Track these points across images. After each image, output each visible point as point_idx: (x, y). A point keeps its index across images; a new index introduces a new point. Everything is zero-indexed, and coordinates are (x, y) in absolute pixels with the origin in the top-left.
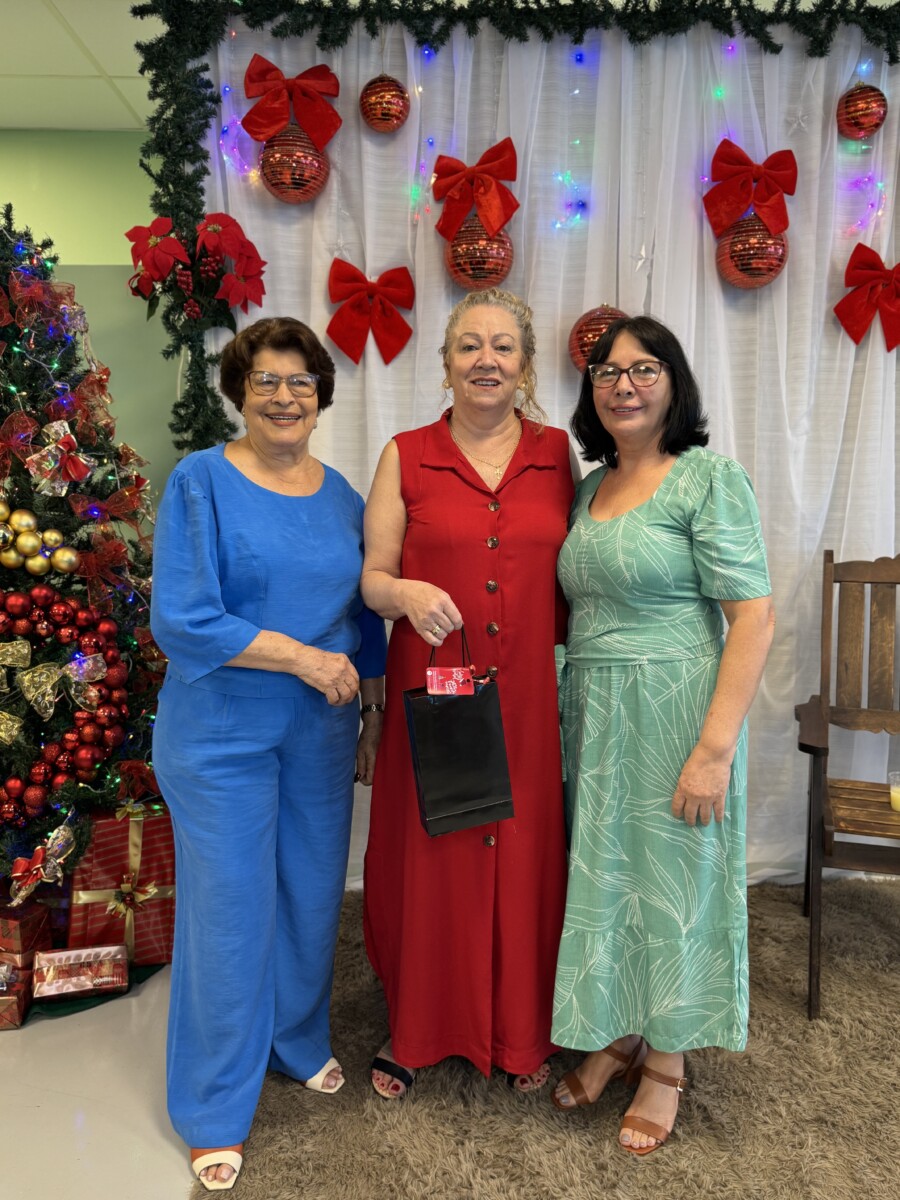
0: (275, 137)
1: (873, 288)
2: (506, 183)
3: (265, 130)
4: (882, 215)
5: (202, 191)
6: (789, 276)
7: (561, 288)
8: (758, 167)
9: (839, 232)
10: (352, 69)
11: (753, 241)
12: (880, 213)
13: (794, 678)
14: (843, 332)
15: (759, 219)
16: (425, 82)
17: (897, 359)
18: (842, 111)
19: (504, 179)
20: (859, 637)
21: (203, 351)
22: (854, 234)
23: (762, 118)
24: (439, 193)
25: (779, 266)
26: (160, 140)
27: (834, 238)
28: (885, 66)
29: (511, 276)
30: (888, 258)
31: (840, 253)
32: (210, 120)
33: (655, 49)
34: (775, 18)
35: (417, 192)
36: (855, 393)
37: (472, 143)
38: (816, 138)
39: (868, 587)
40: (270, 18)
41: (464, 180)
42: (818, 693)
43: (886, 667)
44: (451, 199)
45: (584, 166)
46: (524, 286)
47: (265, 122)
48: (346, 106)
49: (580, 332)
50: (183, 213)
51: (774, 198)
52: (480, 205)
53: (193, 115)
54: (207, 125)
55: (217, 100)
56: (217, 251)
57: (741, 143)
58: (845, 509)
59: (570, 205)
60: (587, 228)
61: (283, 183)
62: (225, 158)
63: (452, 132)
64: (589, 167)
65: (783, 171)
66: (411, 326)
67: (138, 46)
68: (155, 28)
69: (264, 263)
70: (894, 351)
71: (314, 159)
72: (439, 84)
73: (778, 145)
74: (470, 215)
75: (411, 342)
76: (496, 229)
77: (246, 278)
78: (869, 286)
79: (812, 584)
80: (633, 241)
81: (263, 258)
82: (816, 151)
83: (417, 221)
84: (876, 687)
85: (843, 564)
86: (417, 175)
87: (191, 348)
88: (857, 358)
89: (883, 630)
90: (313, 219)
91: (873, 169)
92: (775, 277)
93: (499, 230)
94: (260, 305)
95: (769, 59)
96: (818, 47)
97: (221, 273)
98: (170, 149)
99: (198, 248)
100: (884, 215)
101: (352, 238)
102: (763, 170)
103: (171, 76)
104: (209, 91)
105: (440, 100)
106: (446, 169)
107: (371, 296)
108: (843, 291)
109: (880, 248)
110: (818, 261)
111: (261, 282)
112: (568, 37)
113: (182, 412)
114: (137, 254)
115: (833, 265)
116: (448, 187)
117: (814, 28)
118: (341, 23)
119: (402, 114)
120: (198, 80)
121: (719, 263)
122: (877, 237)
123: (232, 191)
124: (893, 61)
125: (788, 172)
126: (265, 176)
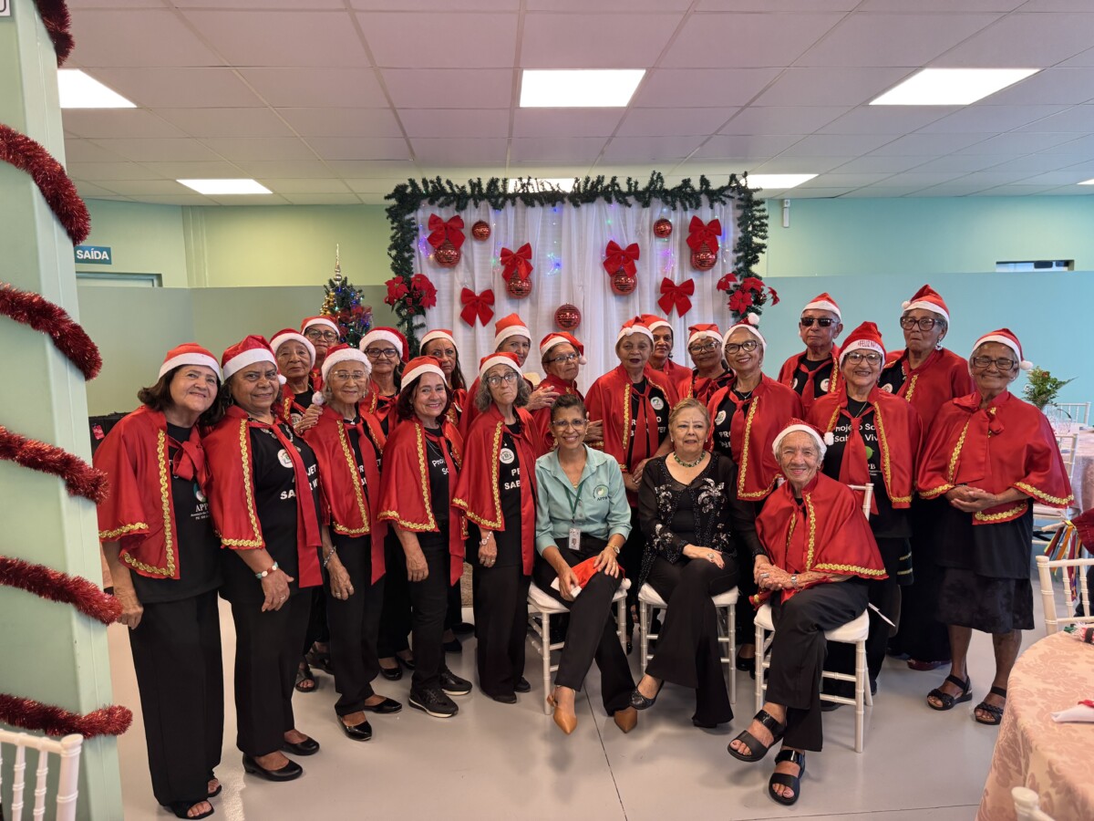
0: (441, 246)
1: (672, 294)
2: (528, 260)
3: (436, 243)
5: (412, 263)
6: (639, 289)
7: (551, 297)
8: (624, 250)
9: (659, 272)
10: (469, 216)
11: (623, 279)
14: (663, 309)
16: (497, 222)
18: (656, 228)
19: (527, 257)
21: (413, 324)
22: (666, 272)
23: (626, 230)
24: (503, 262)
25: (634, 287)
26: (395, 244)
28: (672, 212)
29: (532, 292)
30: (677, 282)
31: (660, 280)
32: (415, 237)
33: (584, 207)
34: (629, 193)
35: (495, 261)
37: (515, 242)
38: (647, 238)
40: (437, 200)
41: (512, 258)
44: (508, 265)
45: (558, 250)
46: (537, 297)
47: (436, 239)
48: (466, 231)
49: (558, 313)
50: (404, 272)
51: (630, 263)
52: (518, 268)
53: (408, 235)
54: (414, 239)
55: (417, 230)
56: (420, 288)
57: (617, 241)
60: (560, 273)
61: (443, 261)
62: (421, 251)
63: (507, 239)
64: (560, 250)
65: (634, 251)
66: (493, 311)
67: (387, 210)
68: (393, 202)
69: (436, 291)
71: (455, 252)
72: (501, 221)
73: (632, 242)
74: (515, 272)
75: (493, 317)
76: (524, 277)
77: (430, 297)
78: (670, 293)
80: (578, 280)
81: (436, 288)
82: (647, 242)
83: (495, 273)
86: (494, 256)
87: (407, 323)
90: (455, 272)
92: (633, 291)
93: (526, 278)
94: (434, 305)
95: (627, 208)
96: (646, 204)
97: (420, 296)
98: (399, 248)
99: (412, 286)
100: (675, 266)
101: (470, 279)
102: (626, 252)
103: (399, 222)
104: (414, 226)
105: (502, 227)
106: (505, 253)
107: (477, 301)
108: (660, 295)
109: (674, 278)
110: (650, 284)
111: (435, 298)
112: (550, 205)
114: (389, 291)
115: (657, 284)
116: (507, 261)
117: (644, 197)
118: (464, 201)
119: (488, 235)
120: (410, 223)
121: (612, 286)
122: (673, 274)
123: (423, 263)
124: (675, 209)
125: (636, 252)
126: (436, 256)
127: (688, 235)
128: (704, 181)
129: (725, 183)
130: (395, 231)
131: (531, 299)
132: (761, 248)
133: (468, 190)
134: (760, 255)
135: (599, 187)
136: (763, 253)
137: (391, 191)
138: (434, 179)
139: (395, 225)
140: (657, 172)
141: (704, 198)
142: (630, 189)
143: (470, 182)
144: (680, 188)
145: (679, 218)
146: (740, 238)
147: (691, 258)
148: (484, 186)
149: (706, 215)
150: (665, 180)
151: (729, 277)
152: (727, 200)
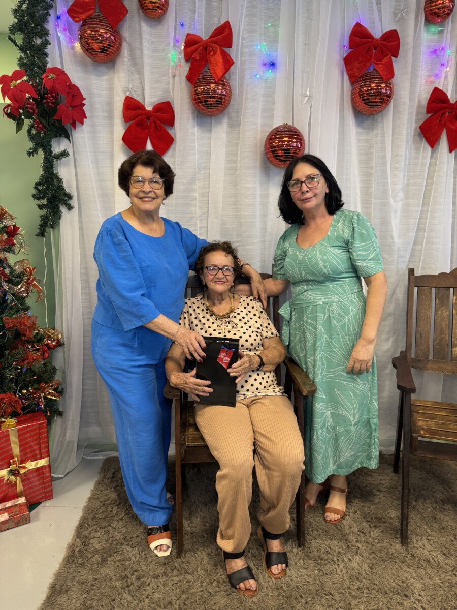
0: (86, 19)
1: (443, 114)
2: (226, 49)
3: (81, 15)
4: (449, 70)
5: (46, 55)
6: (393, 107)
7: (260, 114)
8: (377, 40)
9: (423, 81)
11: (373, 85)
12: (448, 69)
13: (391, 340)
14: (424, 141)
15: (377, 71)
17: (455, 157)
18: (426, 6)
19: (225, 47)
20: (429, 318)
21: (51, 152)
23: (380, 11)
24: (188, 57)
25: (388, 100)
26: (19, 23)
27: (420, 85)
29: (231, 106)
30: (452, 97)
31: (424, 94)
32: (49, 10)
35: (175, 57)
36: (430, 177)
37: (207, 26)
38: (412, 23)
39: (434, 290)
41: (201, 47)
42: (405, 350)
43: (444, 336)
44: (195, 60)
45: (273, 40)
46: (238, 113)
47: (80, 10)
48: (131, 2)
49: (271, 139)
50: (36, 68)
51: (385, 60)
52: (211, 62)
53: (39, 8)
54: (48, 14)
56: (53, 90)
57: (366, 25)
58: (423, 244)
59: (265, 64)
60: (275, 78)
61: (93, 49)
62: (59, 34)
63: (195, 19)
64: (276, 41)
65: (393, 41)
66: (173, 136)
69: (85, 99)
70: (454, 153)
71: (111, 34)
73: (388, 27)
74: (205, 70)
75: (173, 146)
76: (219, 77)
77: (73, 107)
78: (441, 113)
79: (403, 287)
80: (302, 87)
81: (84, 97)
82: (411, 31)
83: (175, 73)
84: (438, 347)
85: (420, 276)
86: (174, 46)
87: (43, 150)
88: (431, 157)
89: (442, 315)
90: (114, 73)
91: (444, 43)
92: (385, 107)
93: (222, 77)
94: (82, 123)
97: (57, 104)
98: (26, 29)
99: (42, 89)
100: (450, 70)
101: (138, 84)
102: (380, 42)
106: (191, 42)
107: (148, 119)
108: (424, 116)
109: (447, 90)
110: (412, 99)
113: (40, 187)
114: (4, 92)
115: (419, 101)
116: (193, 52)
121: (353, 99)
122: (446, 85)
123: (64, 53)
125: (393, 43)
126: (82, 44)
131: (230, 118)
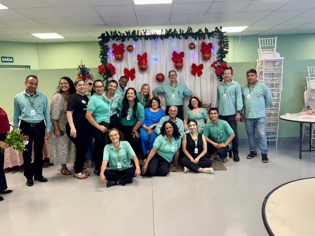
0: (116, 54)
1: (195, 69)
2: (146, 58)
5: (107, 60)
6: (184, 67)
7: (154, 71)
9: (191, 61)
10: (126, 44)
11: (178, 64)
14: (192, 75)
16: (135, 45)
18: (190, 46)
22: (194, 62)
24: (138, 59)
25: (182, 67)
26: (102, 54)
28: (196, 41)
30: (197, 65)
33: (165, 40)
34: (181, 34)
35: (135, 59)
37: (142, 52)
38: (187, 50)
40: (115, 38)
41: (141, 57)
46: (149, 70)
47: (115, 52)
48: (125, 49)
49: (157, 76)
50: (105, 63)
52: (143, 61)
53: (106, 50)
54: (108, 52)
55: (109, 48)
56: (110, 68)
57: (176, 51)
59: (155, 60)
60: (157, 62)
62: (110, 56)
63: (139, 51)
64: (157, 55)
65: (182, 54)
66: (135, 76)
67: (99, 42)
68: (101, 39)
69: (116, 69)
70: (199, 77)
71: (121, 56)
72: (137, 45)
73: (182, 51)
75: (135, 78)
76: (144, 64)
77: (113, 71)
80: (163, 64)
83: (135, 63)
86: (135, 56)
87: (106, 80)
88: (194, 78)
90: (122, 63)
94: (115, 74)
95: (180, 40)
96: (186, 38)
97: (110, 71)
99: (107, 68)
101: (127, 65)
102: (179, 55)
103: (103, 46)
104: (108, 47)
105: (137, 47)
106: (138, 56)
107: (129, 73)
108: (192, 69)
111: (115, 72)
112: (154, 39)
114: (99, 69)
115: (191, 65)
116: (139, 59)
117: (186, 36)
118: (124, 39)
119: (132, 49)
120: (106, 46)
121: (175, 66)
122: (196, 62)
123: (111, 59)
124: (196, 39)
125: (183, 55)
126: (115, 57)
127: (201, 48)
128: (206, 30)
129: (214, 30)
130: (101, 49)
132: (226, 52)
133: (126, 34)
134: (226, 55)
135: (170, 32)
136: (227, 54)
137: (100, 36)
138: (114, 31)
139: (102, 47)
140: (190, 27)
141: (206, 35)
142: (181, 33)
143: (126, 32)
144: (198, 32)
145: (197, 43)
146: (219, 49)
147: (202, 56)
148: (131, 33)
149: (207, 41)
150: (193, 29)
151: (215, 63)
152: (215, 36)
